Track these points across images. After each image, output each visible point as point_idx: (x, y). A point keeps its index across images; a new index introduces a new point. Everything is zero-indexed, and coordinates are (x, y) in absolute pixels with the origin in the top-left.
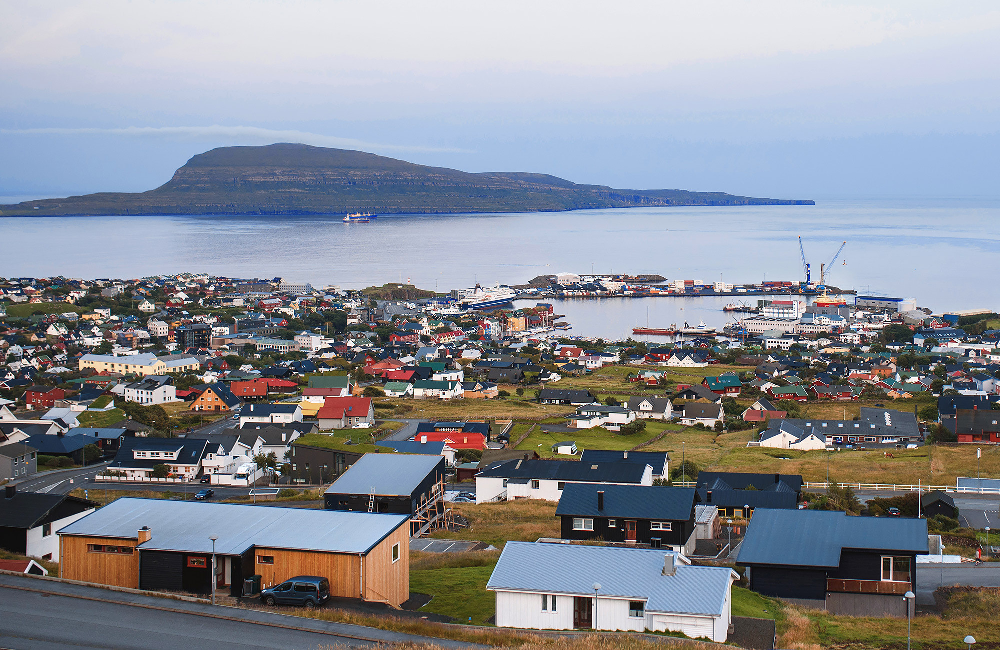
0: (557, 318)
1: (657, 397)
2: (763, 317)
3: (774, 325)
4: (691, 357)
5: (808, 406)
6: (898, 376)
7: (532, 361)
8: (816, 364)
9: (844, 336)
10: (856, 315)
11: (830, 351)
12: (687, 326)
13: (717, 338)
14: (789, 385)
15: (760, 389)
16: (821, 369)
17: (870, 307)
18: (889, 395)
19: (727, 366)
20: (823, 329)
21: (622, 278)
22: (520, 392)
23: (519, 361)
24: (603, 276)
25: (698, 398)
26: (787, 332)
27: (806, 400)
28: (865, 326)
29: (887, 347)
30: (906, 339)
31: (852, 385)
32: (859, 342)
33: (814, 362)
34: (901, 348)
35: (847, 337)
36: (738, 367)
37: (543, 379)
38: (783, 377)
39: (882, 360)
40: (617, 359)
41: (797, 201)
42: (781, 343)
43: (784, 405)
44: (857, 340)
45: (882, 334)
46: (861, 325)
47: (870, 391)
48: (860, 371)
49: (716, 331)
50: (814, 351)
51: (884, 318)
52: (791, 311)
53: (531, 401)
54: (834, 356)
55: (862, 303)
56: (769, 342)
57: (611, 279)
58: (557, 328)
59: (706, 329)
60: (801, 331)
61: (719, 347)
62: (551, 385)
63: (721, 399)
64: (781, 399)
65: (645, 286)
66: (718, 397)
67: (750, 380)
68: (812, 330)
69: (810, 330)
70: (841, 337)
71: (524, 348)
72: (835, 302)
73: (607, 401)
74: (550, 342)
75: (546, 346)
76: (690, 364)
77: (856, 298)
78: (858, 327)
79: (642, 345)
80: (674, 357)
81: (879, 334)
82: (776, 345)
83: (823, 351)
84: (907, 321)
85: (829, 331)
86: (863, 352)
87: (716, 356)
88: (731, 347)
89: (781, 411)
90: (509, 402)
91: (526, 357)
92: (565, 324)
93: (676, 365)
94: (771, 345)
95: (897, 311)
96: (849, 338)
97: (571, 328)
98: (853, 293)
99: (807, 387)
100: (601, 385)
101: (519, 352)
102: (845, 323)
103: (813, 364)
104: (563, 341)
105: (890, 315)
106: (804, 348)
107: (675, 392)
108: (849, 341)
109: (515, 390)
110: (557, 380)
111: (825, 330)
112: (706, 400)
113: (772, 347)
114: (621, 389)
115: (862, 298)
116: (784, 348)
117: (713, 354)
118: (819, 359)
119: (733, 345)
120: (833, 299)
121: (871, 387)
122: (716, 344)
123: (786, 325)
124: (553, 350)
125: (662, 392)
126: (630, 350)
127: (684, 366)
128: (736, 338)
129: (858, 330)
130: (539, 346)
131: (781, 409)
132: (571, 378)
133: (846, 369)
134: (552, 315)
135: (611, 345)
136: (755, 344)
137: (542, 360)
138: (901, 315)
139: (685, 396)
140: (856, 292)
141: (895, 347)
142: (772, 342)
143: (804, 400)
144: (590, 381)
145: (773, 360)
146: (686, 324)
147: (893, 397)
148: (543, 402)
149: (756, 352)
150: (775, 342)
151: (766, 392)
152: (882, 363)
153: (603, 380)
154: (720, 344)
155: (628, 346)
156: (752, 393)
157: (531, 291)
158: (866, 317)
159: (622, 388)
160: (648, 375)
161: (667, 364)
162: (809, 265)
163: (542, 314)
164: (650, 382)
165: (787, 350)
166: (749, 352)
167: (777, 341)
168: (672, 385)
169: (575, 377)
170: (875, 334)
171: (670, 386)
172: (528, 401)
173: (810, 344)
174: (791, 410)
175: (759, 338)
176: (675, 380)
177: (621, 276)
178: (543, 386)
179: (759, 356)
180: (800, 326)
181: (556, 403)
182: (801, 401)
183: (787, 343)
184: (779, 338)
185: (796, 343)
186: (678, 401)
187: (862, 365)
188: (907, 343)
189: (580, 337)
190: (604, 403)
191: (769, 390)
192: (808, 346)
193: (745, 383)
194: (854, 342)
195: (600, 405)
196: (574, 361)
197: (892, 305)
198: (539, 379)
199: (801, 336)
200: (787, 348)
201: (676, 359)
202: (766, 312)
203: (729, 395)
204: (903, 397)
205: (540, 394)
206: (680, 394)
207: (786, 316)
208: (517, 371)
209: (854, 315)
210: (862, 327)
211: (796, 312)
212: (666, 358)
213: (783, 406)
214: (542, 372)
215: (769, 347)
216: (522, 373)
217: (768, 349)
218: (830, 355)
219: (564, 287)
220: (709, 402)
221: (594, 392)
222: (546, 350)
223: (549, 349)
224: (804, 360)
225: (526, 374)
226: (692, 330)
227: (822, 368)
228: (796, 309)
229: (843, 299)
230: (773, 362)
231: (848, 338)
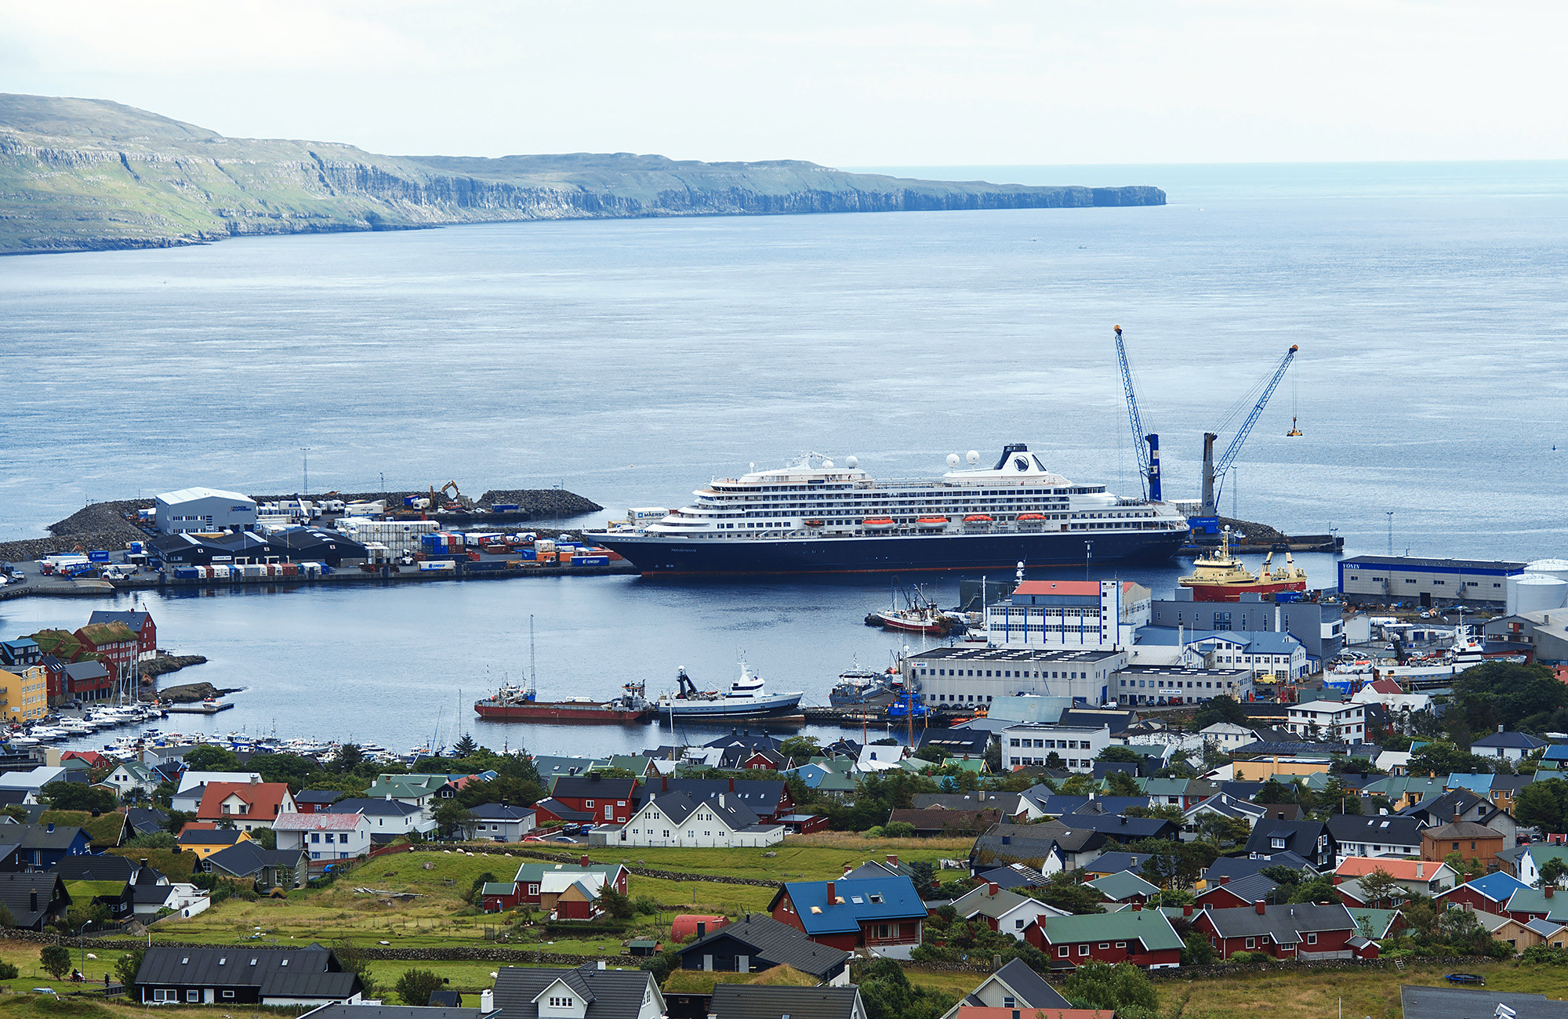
0: (172, 665)
1: (602, 965)
2: (984, 646)
3: (1027, 674)
4: (715, 805)
5: (1184, 988)
6: (1527, 862)
7: (88, 839)
8: (1206, 823)
9: (1305, 713)
10: (1344, 630)
11: (1255, 772)
12: (688, 688)
13: (809, 731)
14: (1106, 905)
15: (994, 923)
16: (1224, 842)
17: (1395, 598)
18: (1495, 938)
19: (857, 840)
20: (1219, 685)
21: (423, 502)
22: (56, 961)
23: (41, 838)
24: (347, 499)
25: (761, 965)
26: (1081, 701)
27: (1177, 965)
28: (1384, 672)
29: (1475, 751)
30: (1544, 721)
31: (1352, 903)
32: (1362, 735)
33: (1199, 818)
34: (1530, 752)
35: (1314, 714)
36: (902, 841)
37: (139, 910)
38: (1081, 875)
39: (1459, 804)
40: (423, 823)
41: (1096, 192)
42: (1063, 744)
43: (1098, 985)
44: (1354, 728)
45: (1451, 700)
46: (1365, 668)
47: (1423, 923)
48: (1377, 848)
49: (801, 705)
50: (1191, 772)
51: (1453, 638)
52: (1091, 621)
53: (108, 993)
54: (1272, 793)
55: (1365, 583)
56: (1015, 743)
57: (377, 507)
58: (176, 706)
59: (759, 697)
60: (1133, 698)
61: (822, 766)
62: (175, 932)
63: (847, 967)
64: (1081, 960)
65: (514, 533)
66: (840, 959)
67: (954, 892)
68: (1175, 692)
69: (1166, 692)
70: (1291, 719)
71: (50, 788)
72: (1264, 581)
73: (401, 987)
74: (153, 760)
75: (136, 776)
76: (714, 834)
77: (1340, 564)
78: (1355, 678)
79: (519, 767)
80: (652, 808)
81: (1437, 700)
82: (1042, 753)
83: (1226, 773)
84: (1544, 651)
85: (1243, 694)
86: (1381, 774)
87: (810, 802)
88: (865, 765)
89: (1085, 1007)
90: (19, 1000)
91: (65, 823)
92: (204, 692)
93: (658, 839)
94: (1022, 752)
95: (1501, 612)
96: (1323, 721)
97: (232, 706)
98: (1329, 545)
99: (1178, 912)
100: (369, 923)
101: (34, 802)
102: (1303, 662)
103: (1192, 821)
104: (206, 757)
105: (1477, 630)
106: (1149, 765)
107: (667, 946)
108: (1323, 731)
109: (35, 954)
110: (193, 910)
111: (1228, 692)
112: (789, 969)
113: (1027, 761)
114: (449, 939)
115: (1365, 564)
116: (1073, 763)
117: (798, 794)
118: (1217, 804)
119: (873, 756)
120: (1255, 570)
121: (1423, 907)
122: (805, 753)
123: (1074, 675)
124: (168, 790)
125: (613, 945)
126: (474, 786)
127: (689, 842)
128: (883, 728)
129: (1357, 686)
130: (111, 779)
131: (1082, 999)
132: (252, 899)
133: (1322, 841)
134: (151, 656)
135: (396, 768)
136: (958, 749)
137: (131, 833)
138: (1521, 626)
139: (708, 960)
140: (1340, 541)
141: (1507, 752)
142: (1027, 742)
143: (1171, 965)
144: (325, 912)
145: (1035, 813)
146: (683, 678)
147: (1513, 942)
148: (150, 997)
149: (968, 782)
150: (1039, 743)
151: (1020, 936)
152: (1462, 814)
153: (377, 905)
154: (821, 753)
155: (463, 770)
156: (964, 943)
157: (65, 561)
158: (1381, 639)
159: (453, 933)
160: (556, 881)
161: (624, 838)
162: (1153, 440)
163: (112, 651)
164: (565, 908)
165: (1087, 771)
166: (938, 781)
167: (1045, 736)
168: (650, 920)
169: (264, 895)
170: (1418, 701)
171: (643, 920)
172: (90, 996)
173: (1170, 745)
174: (1124, 1003)
175: (976, 725)
176: (662, 898)
177: (419, 495)
178: (141, 934)
179: (982, 795)
180: (1128, 675)
181: (202, 999)
182: (1157, 966)
183: (1086, 745)
184: (1048, 725)
185: (1120, 742)
186: (685, 980)
187: (1385, 824)
188: (1550, 735)
189: (269, 741)
190: (393, 995)
191: (1032, 930)
192: (1165, 755)
193: (936, 904)
194: (1344, 736)
195: (378, 1003)
196: (257, 834)
197: (1483, 588)
198: (124, 907)
199: (1135, 718)
200: (1086, 763)
201: (657, 816)
202: (994, 627)
203: (876, 952)
204: (1552, 942)
205: (138, 965)
206: (686, 954)
207: (1072, 641)
208: (38, 881)
209: (1336, 629)
210: (1370, 677)
211: (1111, 622)
212: (618, 812)
213: (1091, 989)
214: (133, 882)
215: (1015, 761)
216: (59, 885)
217: (1011, 768)
218: (1253, 786)
219: (195, 542)
220: (806, 981)
221: (349, 953)
222: (137, 792)
223: (150, 789)
224: (1158, 809)
225: (77, 888)
226: (706, 704)
227: (1229, 836)
228: (1111, 613)
229: (1290, 568)
230: (1037, 821)
231: (1320, 720)
